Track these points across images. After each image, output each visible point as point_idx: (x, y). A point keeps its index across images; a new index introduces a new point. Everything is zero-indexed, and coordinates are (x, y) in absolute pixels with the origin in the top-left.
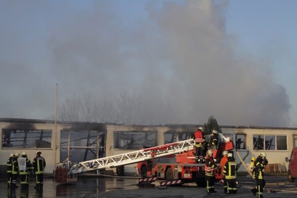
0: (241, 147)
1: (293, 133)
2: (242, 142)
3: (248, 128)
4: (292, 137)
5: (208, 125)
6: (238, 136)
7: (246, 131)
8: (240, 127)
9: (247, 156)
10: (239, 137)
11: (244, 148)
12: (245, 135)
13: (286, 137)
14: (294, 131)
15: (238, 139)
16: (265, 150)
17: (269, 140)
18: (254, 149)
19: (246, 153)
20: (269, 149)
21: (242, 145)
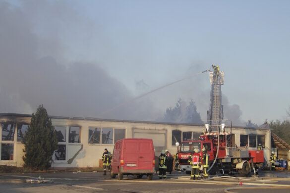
0: (75, 141)
1: (132, 127)
2: (77, 135)
3: (83, 119)
4: (131, 130)
5: (37, 115)
6: (72, 127)
7: (81, 123)
8: (74, 119)
9: (81, 150)
10: (73, 129)
11: (79, 142)
12: (80, 127)
13: (125, 130)
14: (133, 124)
15: (72, 132)
16: (101, 144)
17: (107, 133)
18: (89, 143)
19: (80, 147)
20: (106, 143)
21: (76, 139)
